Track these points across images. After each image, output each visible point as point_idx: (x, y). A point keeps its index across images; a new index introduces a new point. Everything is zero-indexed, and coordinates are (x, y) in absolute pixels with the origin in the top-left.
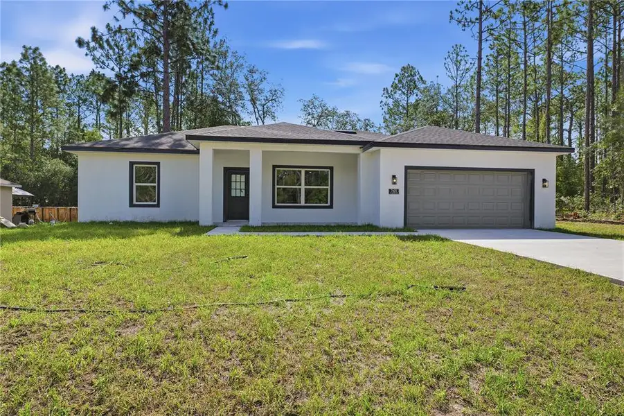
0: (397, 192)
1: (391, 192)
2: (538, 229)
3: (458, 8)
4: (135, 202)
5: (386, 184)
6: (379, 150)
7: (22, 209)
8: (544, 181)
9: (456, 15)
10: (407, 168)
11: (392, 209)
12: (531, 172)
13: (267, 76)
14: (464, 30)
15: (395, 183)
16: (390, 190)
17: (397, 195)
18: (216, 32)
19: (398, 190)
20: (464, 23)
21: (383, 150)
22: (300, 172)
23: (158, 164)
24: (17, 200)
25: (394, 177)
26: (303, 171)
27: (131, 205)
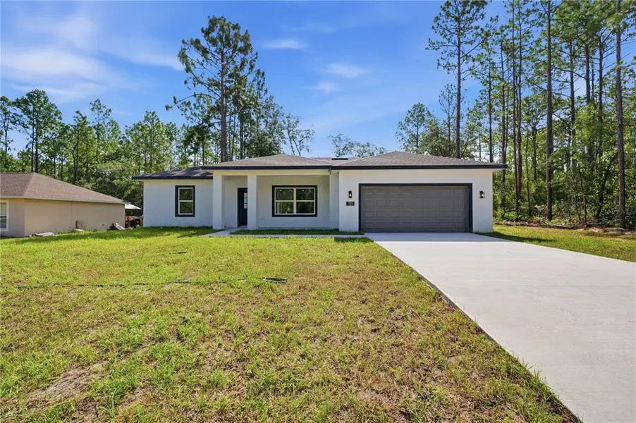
0: (353, 204)
1: (348, 204)
2: (476, 233)
3: (442, 56)
4: (179, 214)
5: (344, 198)
6: (339, 173)
7: (132, 218)
8: (481, 192)
9: (442, 62)
10: (361, 185)
11: (349, 217)
12: (470, 186)
13: (300, 120)
14: (448, 73)
15: (350, 197)
16: (347, 203)
17: (353, 206)
18: (266, 91)
19: (353, 203)
20: (448, 67)
21: (341, 172)
22: (293, 190)
23: (194, 187)
24: (128, 212)
25: (350, 192)
26: (295, 189)
27: (177, 215)
